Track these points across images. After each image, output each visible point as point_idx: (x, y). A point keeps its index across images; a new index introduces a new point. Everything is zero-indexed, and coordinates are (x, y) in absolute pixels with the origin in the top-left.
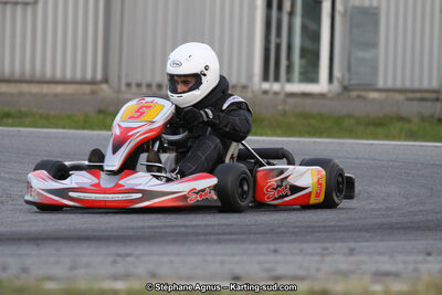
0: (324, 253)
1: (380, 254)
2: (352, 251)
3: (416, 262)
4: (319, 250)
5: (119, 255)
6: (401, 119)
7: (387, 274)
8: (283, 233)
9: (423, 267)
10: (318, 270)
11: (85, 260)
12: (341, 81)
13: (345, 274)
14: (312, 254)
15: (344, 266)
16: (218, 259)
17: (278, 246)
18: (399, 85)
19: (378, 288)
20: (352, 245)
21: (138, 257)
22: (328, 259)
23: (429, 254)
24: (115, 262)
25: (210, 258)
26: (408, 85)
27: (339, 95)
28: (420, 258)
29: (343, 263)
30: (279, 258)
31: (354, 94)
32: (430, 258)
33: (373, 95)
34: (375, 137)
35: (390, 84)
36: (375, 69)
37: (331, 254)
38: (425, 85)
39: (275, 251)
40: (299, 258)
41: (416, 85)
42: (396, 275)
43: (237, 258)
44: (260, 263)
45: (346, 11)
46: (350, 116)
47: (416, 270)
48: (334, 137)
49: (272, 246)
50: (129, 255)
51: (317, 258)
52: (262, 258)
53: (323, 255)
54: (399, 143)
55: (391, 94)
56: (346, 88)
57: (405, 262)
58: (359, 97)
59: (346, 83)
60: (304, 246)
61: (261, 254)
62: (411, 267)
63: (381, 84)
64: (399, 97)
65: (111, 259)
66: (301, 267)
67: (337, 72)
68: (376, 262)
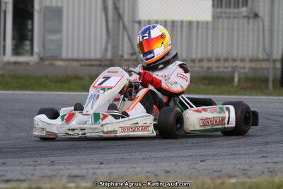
1: (70, 164)
2: (53, 163)
3: (94, 169)
4: (32, 163)
6: (77, 78)
7: (77, 176)
8: (7, 152)
9: (98, 171)
10: (32, 175)
12: (39, 54)
13: (50, 177)
14: (28, 165)
15: (49, 172)
17: (5, 161)
18: (76, 56)
19: (72, 185)
20: (53, 159)
22: (38, 168)
23: (101, 164)
26: (81, 56)
27: (37, 63)
28: (96, 166)
29: (48, 170)
30: (7, 168)
31: (47, 62)
32: (102, 166)
33: (60, 63)
34: (62, 90)
35: (70, 56)
36: (60, 46)
37: (40, 165)
38: (92, 56)
39: (4, 164)
40: (20, 168)
41: (87, 56)
42: (82, 177)
45: (41, 9)
46: (46, 77)
47: (94, 174)
48: (36, 90)
49: (1, 161)
51: (31, 168)
53: (35, 166)
54: (78, 93)
55: (71, 62)
56: (42, 59)
57: (87, 169)
58: (51, 64)
59: (42, 55)
60: (22, 160)
62: (91, 172)
63: (64, 56)
64: (75, 64)
66: (21, 174)
67: (36, 49)
68: (68, 169)
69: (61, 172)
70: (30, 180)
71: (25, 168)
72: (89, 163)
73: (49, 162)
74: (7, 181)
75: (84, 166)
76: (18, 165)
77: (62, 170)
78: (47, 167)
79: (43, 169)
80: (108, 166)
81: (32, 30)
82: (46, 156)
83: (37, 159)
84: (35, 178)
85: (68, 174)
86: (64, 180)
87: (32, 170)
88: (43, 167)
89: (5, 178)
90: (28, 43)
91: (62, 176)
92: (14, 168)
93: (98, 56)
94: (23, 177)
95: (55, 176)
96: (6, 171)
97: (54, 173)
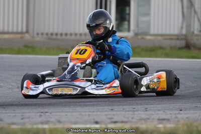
0: (134, 110)
1: (159, 110)
2: (146, 110)
3: (176, 114)
4: (131, 109)
5: (42, 112)
6: (161, 48)
7: (164, 120)
9: (179, 116)
10: (132, 118)
11: (27, 115)
12: (134, 31)
13: (145, 120)
14: (128, 111)
15: (144, 116)
16: (87, 113)
17: (112, 107)
18: (160, 32)
19: (161, 126)
20: (146, 106)
21: (51, 113)
22: (136, 113)
23: (181, 110)
24: (41, 116)
25: (83, 113)
26: (164, 32)
27: (133, 38)
28: (177, 112)
29: (143, 115)
30: (114, 113)
31: (140, 37)
32: (181, 112)
33: (148, 37)
34: (150, 56)
35: (156, 32)
36: (149, 26)
37: (137, 111)
38: (172, 32)
39: (112, 110)
40: (123, 113)
41: (168, 32)
42: (168, 120)
43: (95, 113)
44: (106, 115)
46: (139, 47)
47: (176, 118)
49: (110, 107)
50: (46, 112)
51: (131, 113)
52: (106, 113)
53: (134, 111)
55: (157, 37)
56: (136, 35)
57: (170, 114)
58: (143, 38)
59: (136, 31)
60: (124, 107)
61: (106, 111)
62: (174, 116)
63: (152, 32)
64: (160, 38)
65: (39, 114)
66: (124, 117)
67: (132, 27)
68: (158, 114)
69: (153, 117)
70: (131, 122)
71: (127, 113)
72: (172, 110)
73: (143, 109)
74: (115, 122)
75: (168, 112)
76: (122, 111)
77: (153, 115)
78: (143, 113)
79: (140, 114)
80: (186, 112)
81: (129, 14)
82: (141, 104)
83: (135, 107)
84: (134, 120)
85: (157, 118)
86: (156, 122)
87: (132, 115)
88: (139, 112)
89: (114, 120)
90: (126, 23)
91: (153, 119)
92: (119, 113)
93: (176, 32)
94: (126, 120)
95: (148, 119)
96: (114, 115)
97: (148, 117)
